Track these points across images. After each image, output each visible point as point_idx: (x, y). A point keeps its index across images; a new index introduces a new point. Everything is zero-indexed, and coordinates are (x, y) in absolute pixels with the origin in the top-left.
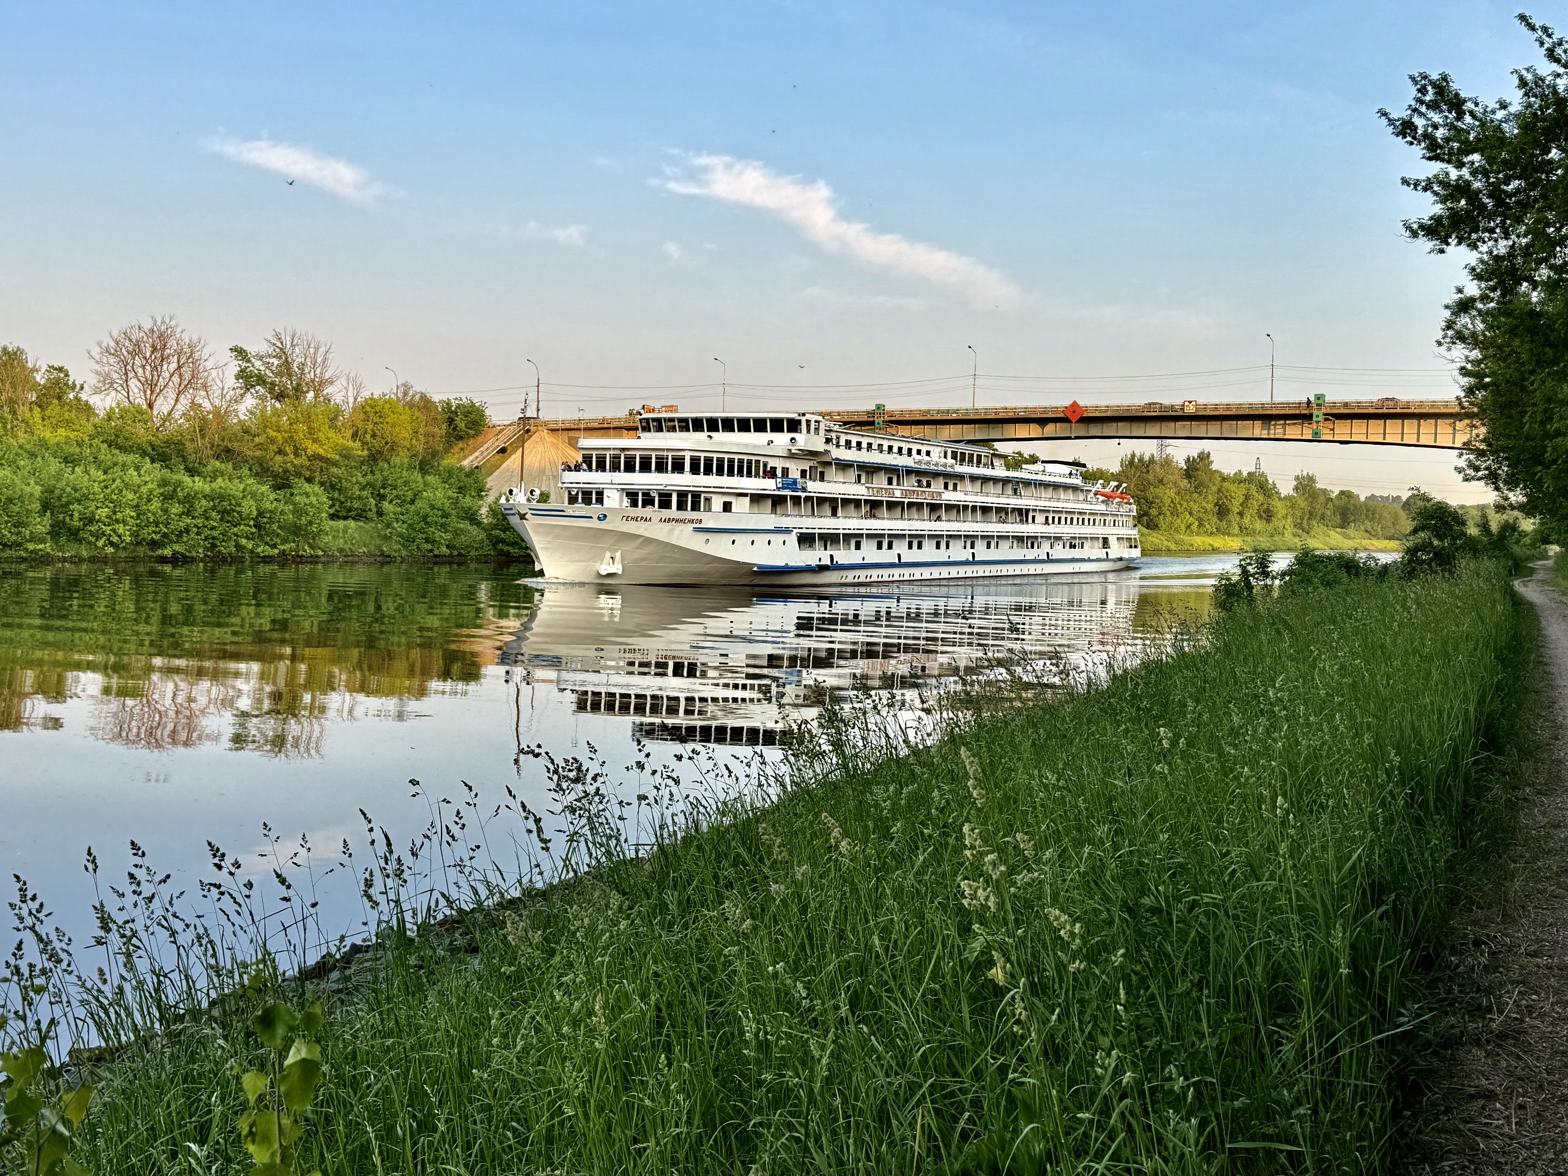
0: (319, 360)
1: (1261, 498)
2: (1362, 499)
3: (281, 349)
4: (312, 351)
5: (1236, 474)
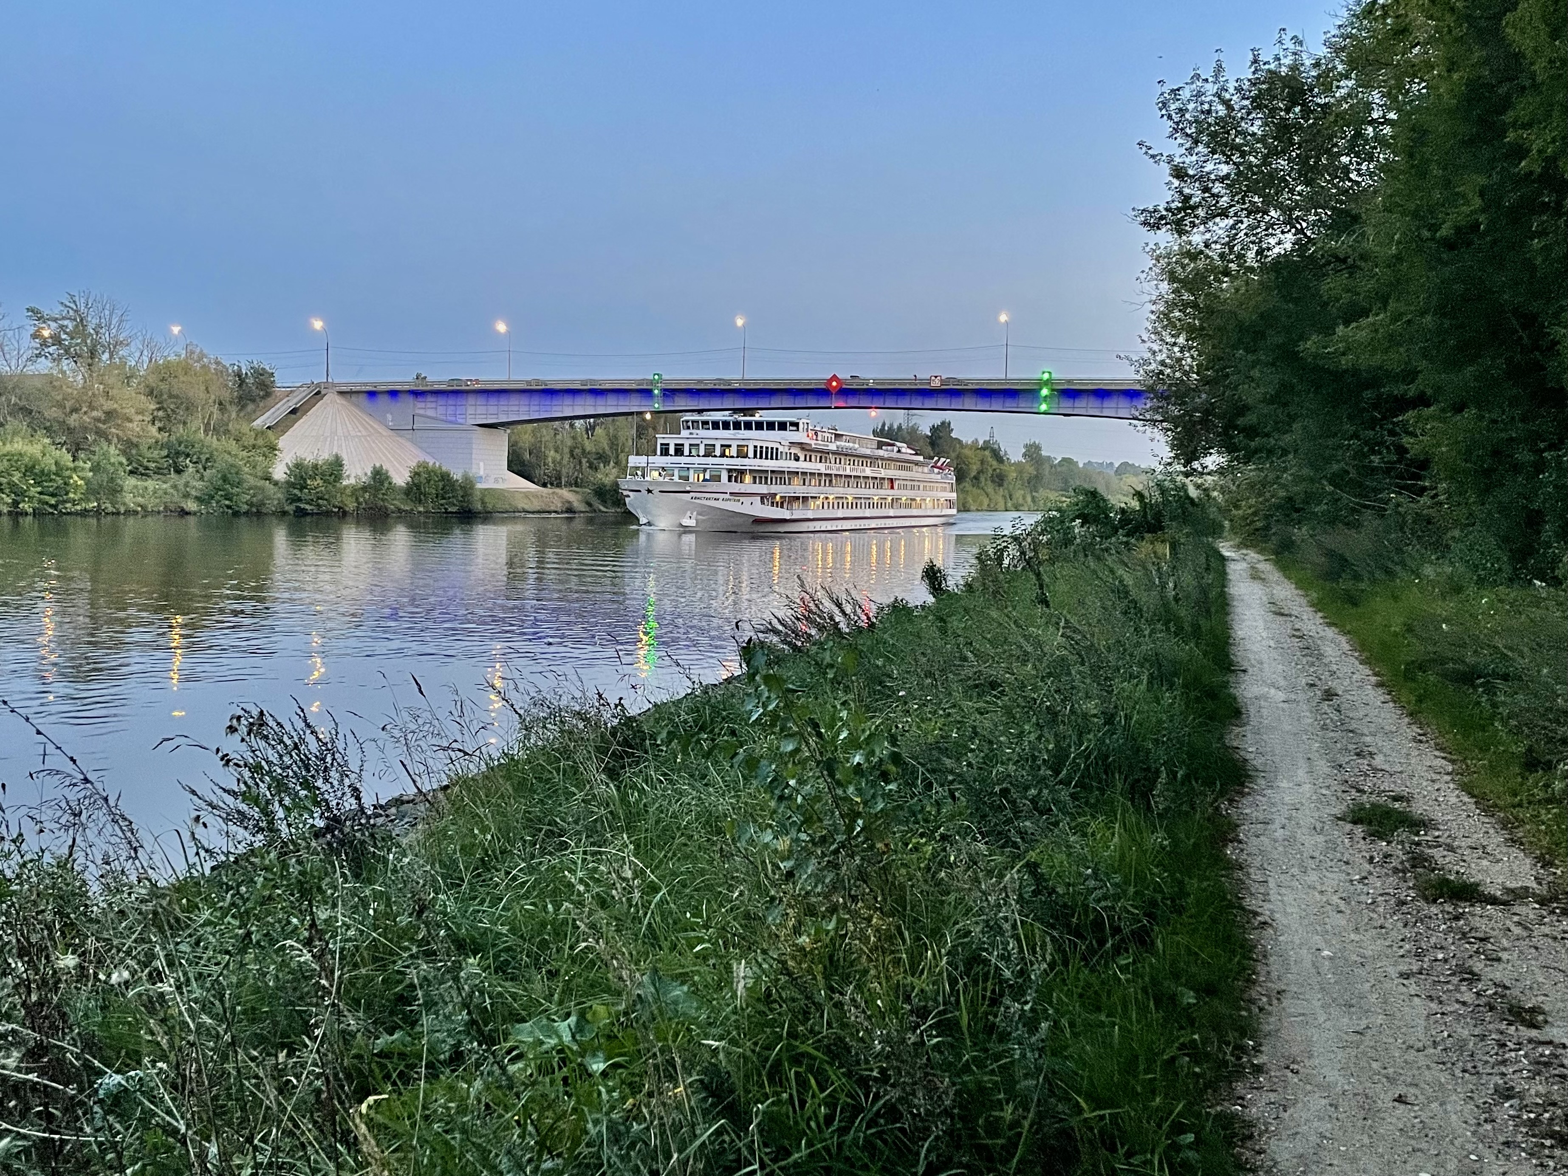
0: (114, 322)
1: (995, 463)
2: (1081, 465)
3: (76, 311)
4: (107, 312)
5: (973, 442)
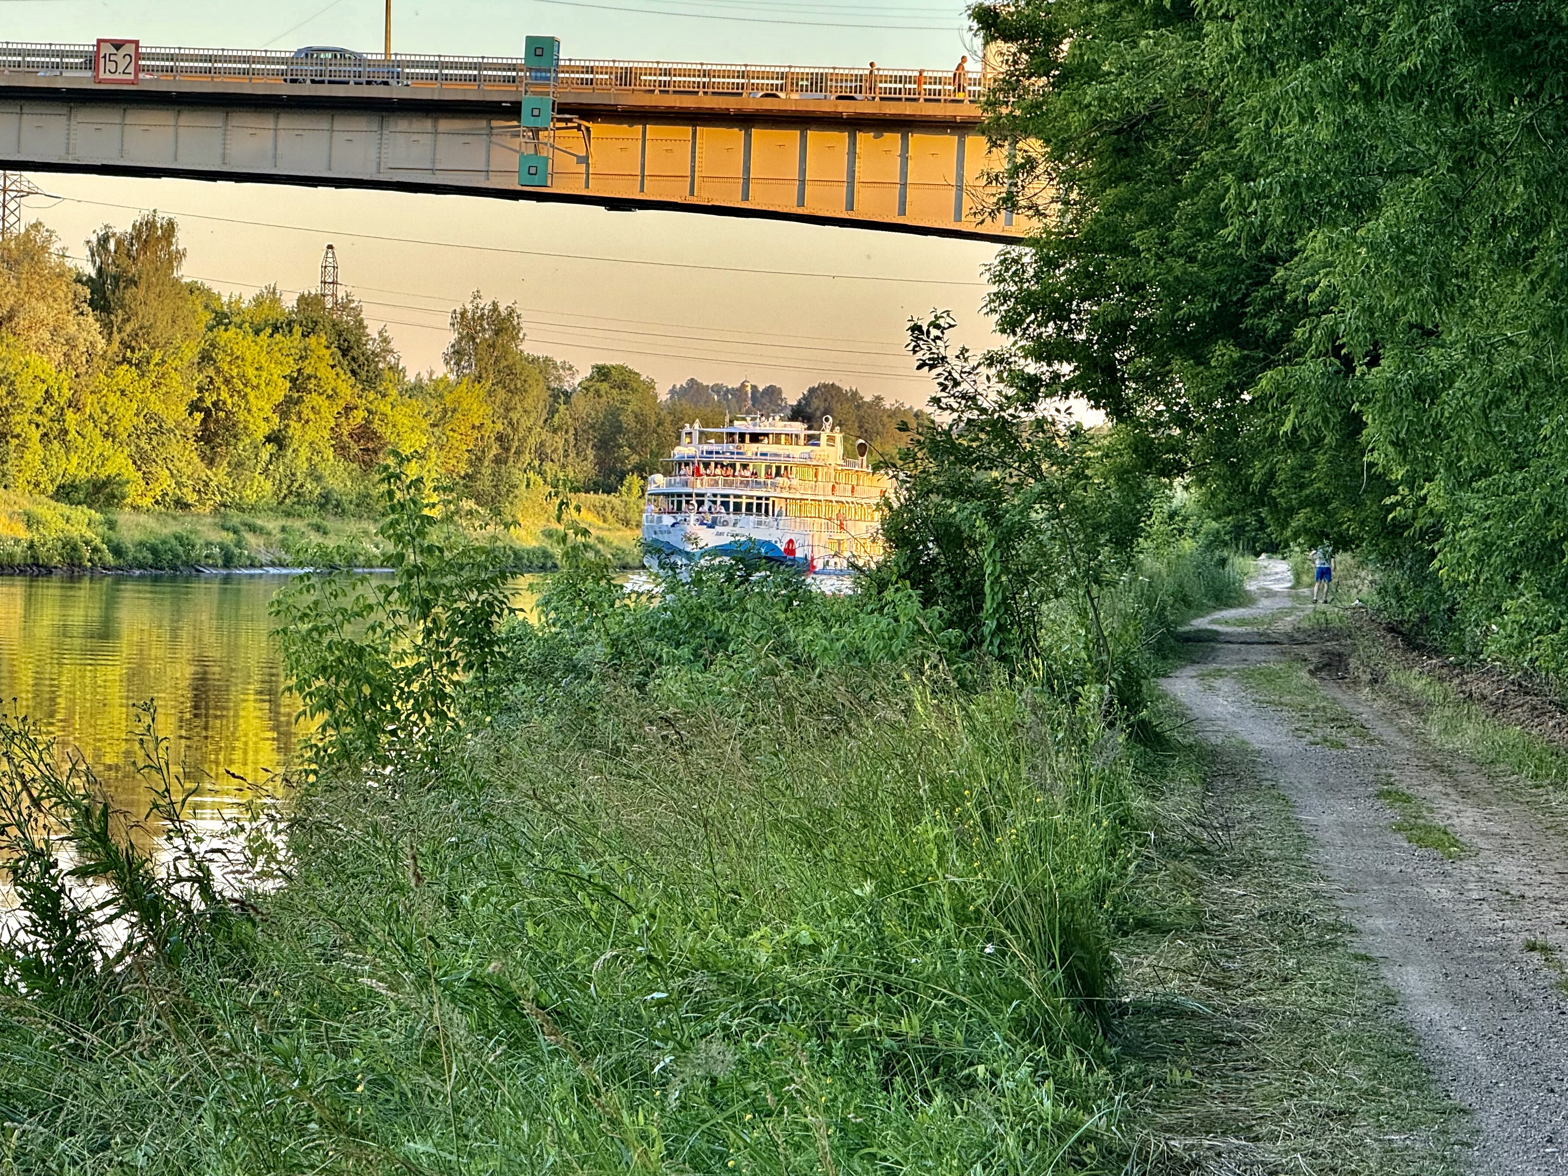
5: (259, 301)
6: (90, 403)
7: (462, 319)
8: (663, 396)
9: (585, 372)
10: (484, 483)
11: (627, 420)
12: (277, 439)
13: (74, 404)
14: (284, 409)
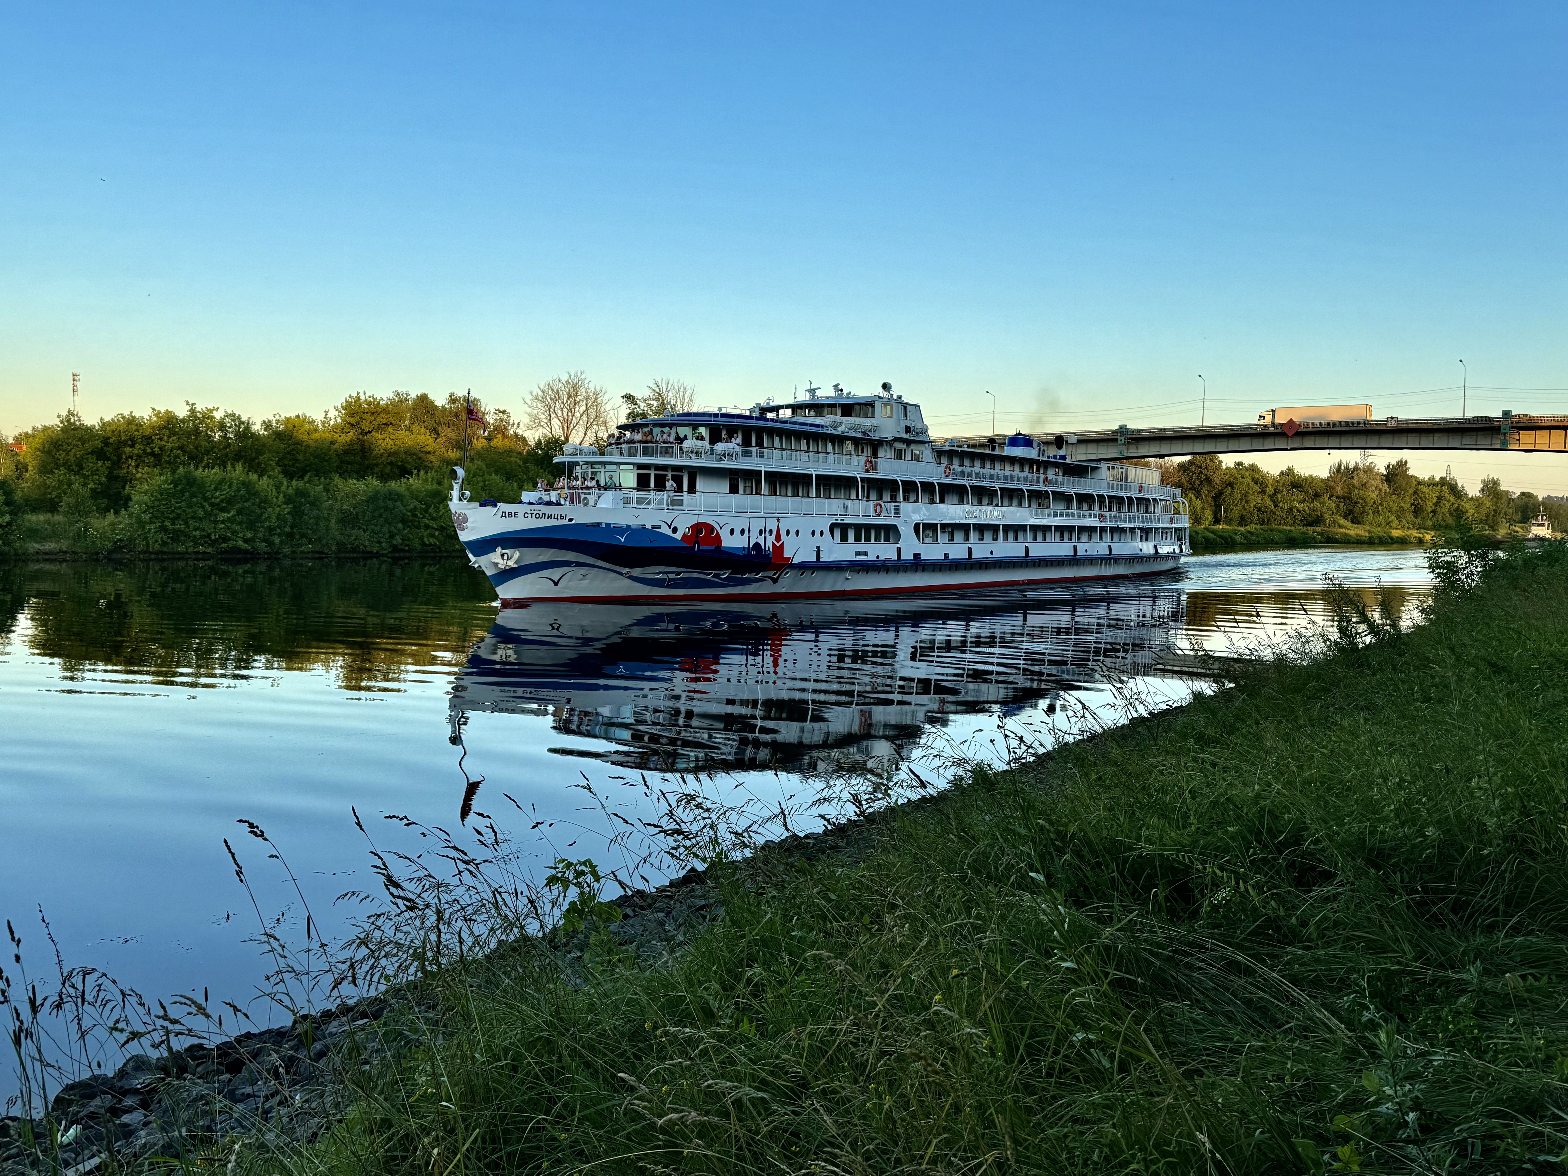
0: (686, 401)
1: (1452, 498)
3: (659, 394)
4: (681, 393)
5: (1429, 479)
6: (1385, 504)
7: (1484, 482)
8: (1540, 499)
9: (1518, 494)
10: (1490, 521)
11: (1530, 505)
12: (1434, 512)
13: (1381, 504)
14: (1436, 504)
